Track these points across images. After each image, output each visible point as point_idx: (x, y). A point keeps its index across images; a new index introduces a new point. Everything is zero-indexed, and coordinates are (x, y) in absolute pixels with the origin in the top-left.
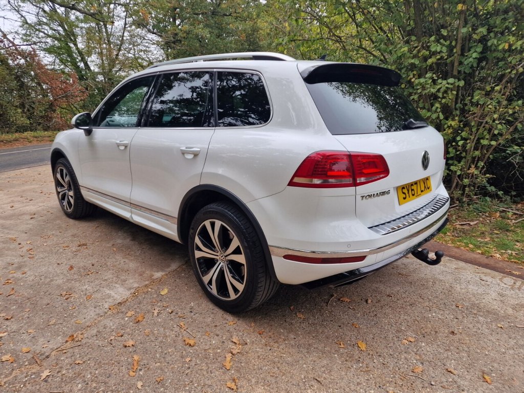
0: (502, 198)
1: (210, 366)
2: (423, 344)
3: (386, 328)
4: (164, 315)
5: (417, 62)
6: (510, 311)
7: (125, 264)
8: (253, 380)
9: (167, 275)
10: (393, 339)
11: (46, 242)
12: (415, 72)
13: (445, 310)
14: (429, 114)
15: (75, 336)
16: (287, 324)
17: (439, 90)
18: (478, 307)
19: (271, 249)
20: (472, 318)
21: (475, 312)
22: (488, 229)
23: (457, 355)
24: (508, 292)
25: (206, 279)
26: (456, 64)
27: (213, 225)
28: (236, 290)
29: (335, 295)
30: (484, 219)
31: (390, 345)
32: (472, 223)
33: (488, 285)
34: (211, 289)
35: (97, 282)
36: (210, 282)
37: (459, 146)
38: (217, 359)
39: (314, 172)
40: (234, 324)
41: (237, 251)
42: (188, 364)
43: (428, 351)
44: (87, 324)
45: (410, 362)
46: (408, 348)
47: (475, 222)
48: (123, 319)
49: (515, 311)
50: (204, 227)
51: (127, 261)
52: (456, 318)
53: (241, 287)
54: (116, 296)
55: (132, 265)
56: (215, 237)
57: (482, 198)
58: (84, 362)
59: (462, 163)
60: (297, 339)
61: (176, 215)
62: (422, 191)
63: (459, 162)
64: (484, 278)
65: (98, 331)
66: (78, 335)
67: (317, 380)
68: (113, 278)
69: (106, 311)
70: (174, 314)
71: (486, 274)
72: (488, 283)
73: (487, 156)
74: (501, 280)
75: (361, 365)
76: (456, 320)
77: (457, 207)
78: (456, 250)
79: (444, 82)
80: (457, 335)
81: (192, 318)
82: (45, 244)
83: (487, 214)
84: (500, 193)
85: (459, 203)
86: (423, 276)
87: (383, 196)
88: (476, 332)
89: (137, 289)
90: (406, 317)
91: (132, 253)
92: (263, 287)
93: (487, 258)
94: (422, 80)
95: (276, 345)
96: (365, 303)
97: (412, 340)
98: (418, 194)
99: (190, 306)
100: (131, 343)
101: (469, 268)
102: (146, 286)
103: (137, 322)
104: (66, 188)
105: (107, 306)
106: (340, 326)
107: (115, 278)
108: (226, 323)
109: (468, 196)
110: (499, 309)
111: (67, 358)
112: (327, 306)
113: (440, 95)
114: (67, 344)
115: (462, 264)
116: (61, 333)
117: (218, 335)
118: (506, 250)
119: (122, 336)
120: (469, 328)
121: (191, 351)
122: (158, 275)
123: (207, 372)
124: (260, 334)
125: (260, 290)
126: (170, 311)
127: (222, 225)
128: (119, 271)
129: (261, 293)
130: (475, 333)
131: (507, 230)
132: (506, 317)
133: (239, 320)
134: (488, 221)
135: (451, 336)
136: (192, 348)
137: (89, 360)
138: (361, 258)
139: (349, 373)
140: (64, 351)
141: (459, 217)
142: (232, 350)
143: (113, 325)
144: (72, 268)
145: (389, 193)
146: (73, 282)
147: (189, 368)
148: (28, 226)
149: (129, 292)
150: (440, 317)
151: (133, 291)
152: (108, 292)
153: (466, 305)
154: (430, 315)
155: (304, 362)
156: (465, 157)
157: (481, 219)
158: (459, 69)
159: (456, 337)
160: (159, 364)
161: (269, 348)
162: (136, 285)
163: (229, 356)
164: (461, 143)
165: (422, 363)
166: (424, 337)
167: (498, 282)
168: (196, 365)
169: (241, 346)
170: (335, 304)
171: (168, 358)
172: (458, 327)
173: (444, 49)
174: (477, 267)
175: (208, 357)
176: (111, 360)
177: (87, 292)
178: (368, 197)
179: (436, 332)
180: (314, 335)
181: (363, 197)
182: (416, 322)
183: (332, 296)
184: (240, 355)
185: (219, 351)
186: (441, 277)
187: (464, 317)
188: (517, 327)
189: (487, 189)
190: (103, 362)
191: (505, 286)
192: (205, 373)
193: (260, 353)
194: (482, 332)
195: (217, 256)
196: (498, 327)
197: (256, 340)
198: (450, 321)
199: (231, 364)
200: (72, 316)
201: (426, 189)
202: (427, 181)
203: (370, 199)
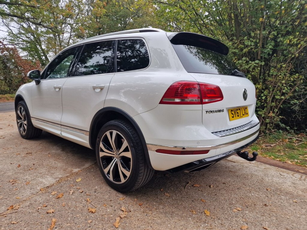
0: (289, 131)
1: (105, 225)
2: (247, 212)
3: (223, 202)
4: (77, 194)
5: (237, 51)
6: (300, 193)
7: (55, 164)
9: (82, 170)
10: (227, 209)
11: (6, 151)
12: (236, 57)
13: (259, 192)
15: (14, 206)
16: (158, 200)
17: (249, 67)
18: (280, 190)
19: (148, 146)
20: (277, 197)
21: (279, 193)
22: (282, 148)
23: (269, 219)
24: (297, 182)
25: (106, 171)
26: (259, 53)
27: (111, 134)
28: (125, 176)
29: (190, 183)
30: (279, 143)
31: (225, 212)
32: (272, 145)
33: (285, 178)
34: (109, 177)
35: (35, 174)
36: (109, 173)
37: (263, 100)
38: (110, 221)
39: (176, 95)
40: (123, 199)
41: (126, 150)
42: (89, 224)
43: (250, 216)
44: (24, 199)
45: (239, 223)
46: (237, 214)
47: (274, 145)
48: (49, 196)
49: (303, 193)
50: (106, 135)
51: (56, 162)
52: (267, 197)
53: (128, 174)
54: (46, 182)
55: (59, 164)
56: (112, 142)
57: (277, 131)
58: (17, 223)
59: (265, 110)
60: (164, 208)
61: (88, 129)
62: (243, 115)
63: (263, 110)
64: (282, 174)
65: (30, 204)
66: (16, 206)
68: (46, 172)
69: (38, 191)
70: (83, 193)
71: (283, 172)
73: (279, 106)
74: (293, 175)
75: (207, 225)
76: (267, 198)
77: (263, 136)
78: (264, 159)
79: (253, 62)
80: (269, 207)
81: (95, 196)
82: (5, 153)
83: (281, 140)
84: (288, 128)
85: (264, 134)
86: (245, 172)
87: (219, 113)
89: (61, 179)
90: (235, 196)
91: (61, 158)
92: (143, 173)
93: (283, 163)
94: (240, 61)
95: (151, 212)
96: (209, 188)
97: (240, 209)
98: (241, 116)
99: (95, 189)
100: (52, 211)
101: (273, 168)
102: (67, 177)
103: (58, 198)
104: (23, 120)
105: (39, 188)
106: (193, 201)
107: (47, 172)
108: (118, 199)
109: (269, 130)
110: (293, 191)
111: (6, 220)
112: (184, 189)
113: (251, 70)
114: (7, 211)
115: (268, 166)
116: (5, 204)
117: (112, 206)
118: (294, 160)
119: (46, 206)
120: (275, 202)
121: (92, 216)
122: (76, 170)
124: (140, 205)
125: (140, 175)
126: (81, 191)
127: (117, 133)
128: (50, 168)
129: (141, 177)
130: (280, 205)
131: (294, 149)
132: (298, 196)
133: (127, 197)
134: (282, 144)
135: (265, 207)
136: (93, 214)
137: (21, 221)
138: (206, 152)
139: (198, 229)
140: (5, 216)
141: (264, 142)
142: (120, 215)
143: (41, 200)
144: (19, 166)
145: (223, 111)
146: (19, 174)
147: (90, 227)
149: (55, 180)
150: (257, 196)
151: (58, 179)
152: (41, 180)
153: (272, 189)
154: (250, 195)
155: (169, 223)
156: (266, 107)
157: (277, 143)
158: (261, 56)
159: (268, 208)
160: (69, 224)
161: (146, 214)
162: (60, 176)
163: (118, 219)
164: (264, 98)
165: (247, 224)
166: (247, 207)
167: (291, 176)
168: (95, 225)
169: (126, 213)
170: (190, 188)
171: (76, 221)
172: (268, 202)
173: (253, 44)
174: (277, 168)
175: (104, 220)
176: (37, 221)
177: (27, 180)
179: (255, 205)
181: (207, 112)
182: (242, 199)
183: (188, 183)
184: (126, 219)
185: (111, 216)
186: (256, 173)
187: (272, 196)
188: (306, 202)
189: (280, 125)
190: (31, 223)
191: (296, 178)
193: (139, 217)
194: (284, 205)
195: (114, 155)
196: (294, 202)
197: (137, 209)
198: (263, 198)
199: (119, 224)
200: (14, 194)
201: (246, 114)
202: (246, 109)
203: (211, 113)
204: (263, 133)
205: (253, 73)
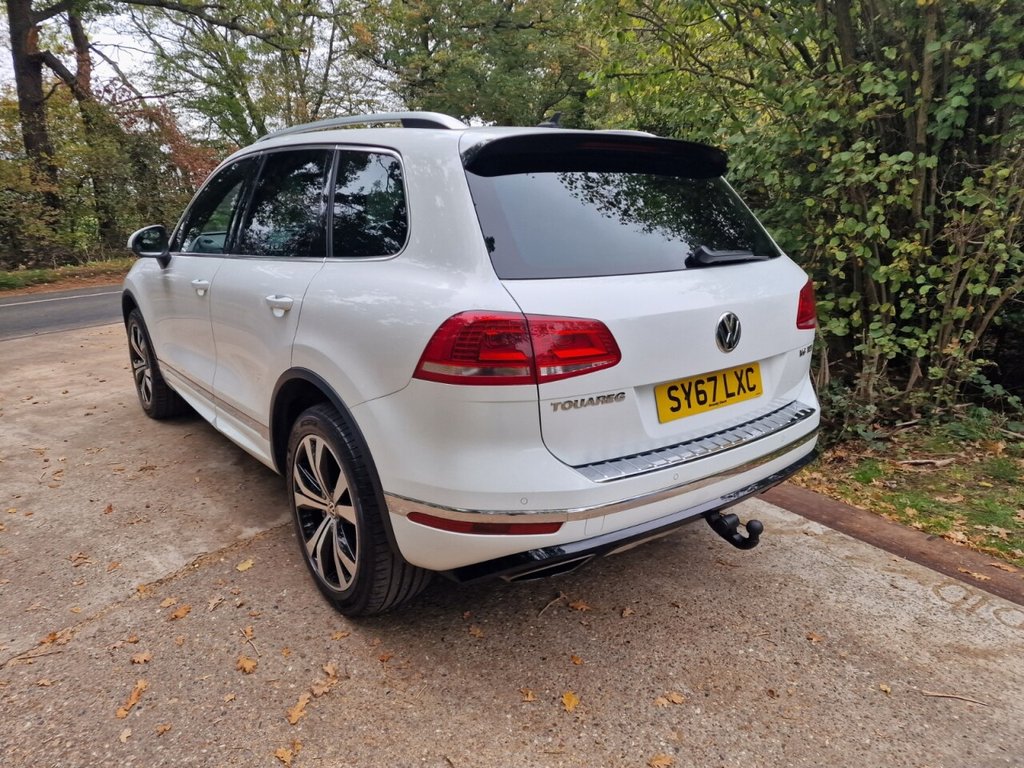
0: (1015, 410)
1: (264, 713)
2: (698, 711)
3: (637, 670)
4: (227, 607)
5: (834, 117)
6: (925, 658)
7: (202, 509)
8: (330, 749)
9: (265, 533)
10: (639, 694)
11: (91, 459)
13: (779, 642)
14: (860, 227)
15: (59, 634)
16: (443, 646)
17: (877, 178)
18: (855, 643)
19: (389, 499)
20: (830, 666)
21: (844, 653)
22: (969, 477)
23: (759, 741)
24: (939, 618)
25: (309, 546)
26: (922, 120)
27: (313, 446)
28: (346, 574)
29: (563, 596)
30: (968, 454)
31: (627, 706)
32: (939, 463)
33: (902, 599)
34: (317, 566)
35: (140, 539)
36: (314, 554)
37: (921, 297)
38: (281, 702)
39: (455, 354)
40: (344, 636)
42: (225, 706)
43: (701, 726)
44: (88, 615)
45: (653, 745)
46: (662, 715)
47: (947, 461)
48: (152, 610)
49: (935, 660)
50: (304, 448)
51: (208, 502)
52: (796, 663)
53: (352, 568)
54: (159, 566)
55: (215, 510)
56: (317, 469)
57: (974, 408)
58: (53, 684)
59: (931, 333)
60: (448, 677)
61: (267, 422)
62: (729, 395)
63: (926, 332)
64: (900, 583)
65: (100, 630)
66: (64, 635)
67: (448, 760)
68: (169, 533)
69: (131, 593)
70: (244, 608)
71: (908, 574)
72: (904, 594)
73: (987, 319)
74: (936, 590)
75: (550, 740)
76: (792, 667)
77: (917, 427)
78: (868, 519)
79: (893, 159)
80: (780, 699)
81: (272, 619)
82: (87, 464)
83: (977, 445)
84: (1013, 400)
85: (922, 417)
86: (767, 568)
87: (605, 405)
88: (826, 696)
89: (200, 558)
90: (688, 652)
91: (225, 487)
93: (929, 539)
94: (845, 156)
95: (404, 684)
96: (618, 616)
97: (678, 699)
98: (717, 400)
99: (280, 597)
100: (145, 656)
101: (878, 559)
102: (221, 552)
103: (172, 619)
104: (144, 364)
105: (135, 585)
106: (544, 659)
107: (172, 534)
108: (330, 635)
109: (943, 403)
110: (901, 652)
111: (29, 673)
112: (537, 616)
113: (883, 187)
114: (40, 648)
115: (865, 549)
116: (39, 627)
117: (303, 657)
118: (987, 526)
119: (136, 642)
120: (813, 686)
121: (242, 682)
122: (250, 532)
123: (253, 725)
124: (383, 661)
125: (380, 576)
126: (238, 603)
127: (324, 445)
128: (186, 521)
129: (386, 582)
130: (821, 699)
131: (1011, 482)
132: (912, 669)
133: (355, 630)
134: (976, 460)
135: (767, 698)
136: (247, 677)
137: (62, 680)
139: (517, 754)
140: (29, 660)
141: (916, 447)
142: (313, 687)
143: (131, 620)
144: (110, 509)
145: (623, 398)
146: (101, 536)
147: (224, 713)
148: (76, 429)
149: (185, 562)
150: (762, 656)
151: (192, 560)
152: (150, 558)
153: (830, 636)
154: (741, 652)
155: (441, 722)
157: (962, 454)
158: (928, 132)
159: (774, 703)
160: (176, 700)
161: (387, 689)
162: (203, 549)
163: (305, 697)
164: (924, 290)
165: (677, 750)
166: (707, 695)
167: (930, 592)
168: (239, 709)
169: (335, 681)
170: (555, 612)
171: (197, 691)
172: (788, 682)
173: (892, 90)
174: (895, 557)
175: (268, 695)
176: (99, 684)
177: (116, 556)
178: (567, 406)
179: (738, 688)
180: (484, 671)
181: (555, 406)
182: (706, 664)
183: (557, 596)
184: (326, 698)
185: (292, 686)
186: (804, 574)
187: (813, 662)
188: (922, 693)
189: (983, 390)
190: (83, 686)
191: (940, 603)
192: (249, 726)
193: (366, 698)
194: (838, 697)
195: (326, 505)
196: (881, 690)
197: (370, 672)
198: (779, 667)
199: (302, 714)
200: (70, 598)
201: (745, 391)
202: (749, 373)
203: (573, 408)
204: (919, 416)
205: (890, 199)
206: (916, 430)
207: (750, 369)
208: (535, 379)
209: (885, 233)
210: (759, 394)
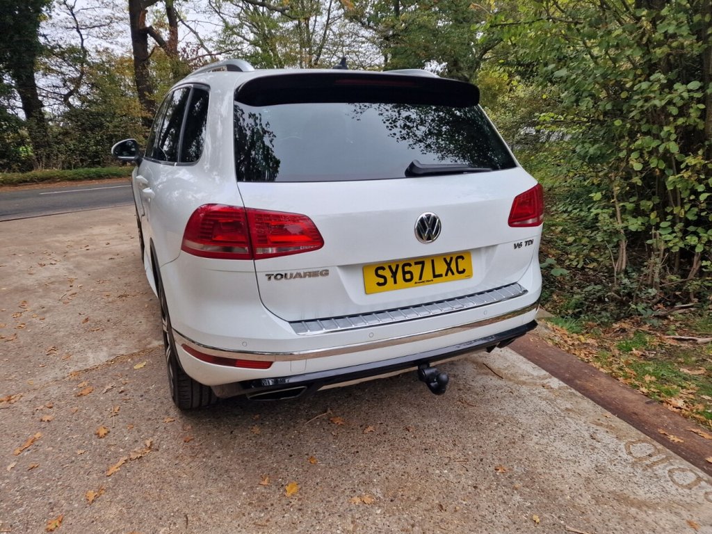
1: (95, 466)
2: (379, 512)
3: (352, 473)
6: (585, 500)
7: (138, 325)
8: (120, 496)
10: (343, 492)
11: (96, 287)
13: (471, 469)
15: (13, 397)
16: (229, 437)
17: (669, 103)
18: (532, 479)
20: (502, 493)
21: (519, 485)
24: (617, 468)
29: (329, 411)
31: (330, 499)
33: (594, 448)
35: (91, 341)
38: (109, 460)
40: (171, 421)
42: (76, 457)
43: (374, 523)
44: (36, 386)
46: (351, 510)
47: (709, 340)
48: (72, 388)
49: (594, 503)
51: (144, 321)
52: (475, 487)
54: (91, 360)
55: (144, 327)
60: (220, 459)
62: (435, 276)
63: (706, 232)
64: (600, 435)
65: (35, 397)
66: (15, 398)
67: (187, 518)
68: (109, 340)
69: (66, 375)
70: (123, 394)
71: (612, 430)
72: (598, 445)
75: (263, 515)
76: (470, 489)
77: (692, 309)
78: (604, 381)
80: (446, 513)
81: (135, 403)
82: (92, 290)
85: (699, 302)
87: (312, 278)
88: (483, 517)
89: (118, 358)
90: (397, 466)
93: (647, 403)
95: (190, 460)
96: (360, 432)
97: (369, 500)
98: (423, 280)
99: (148, 389)
100: (50, 417)
101: (592, 414)
102: (132, 355)
103: (79, 396)
105: (71, 370)
106: (291, 456)
107: (111, 340)
108: (164, 419)
110: (567, 491)
112: (304, 424)
115: (587, 404)
117: (139, 431)
119: (51, 408)
120: (478, 507)
121: (94, 443)
122: (155, 344)
123: (85, 473)
124: (185, 441)
126: (121, 391)
128: (124, 333)
130: (479, 518)
136: (98, 440)
138: (267, 365)
139: (234, 522)
141: (687, 325)
142: (131, 453)
143: (56, 393)
144: (87, 320)
145: (327, 274)
146: (72, 337)
147: (72, 462)
148: (99, 267)
149: (108, 359)
150: (451, 478)
151: (112, 358)
152: (89, 354)
153: (515, 469)
154: (438, 472)
155: (198, 490)
159: (437, 515)
160: (51, 448)
161: (177, 462)
162: (122, 352)
163: (124, 459)
166: (392, 501)
167: (622, 446)
168: (82, 460)
169: (148, 451)
170: (318, 423)
171: (66, 445)
172: (460, 501)
174: (609, 414)
175: (104, 454)
176: (16, 431)
177: (72, 351)
178: (279, 277)
179: (419, 499)
180: (246, 459)
181: (269, 277)
182: (405, 477)
183: (326, 411)
184: (137, 462)
185: (121, 450)
186: (523, 419)
187: (489, 488)
190: (7, 432)
191: (625, 456)
192: (82, 472)
193: (161, 465)
194: (494, 519)
196: (532, 519)
197: (173, 448)
198: (461, 487)
199: (116, 470)
200: (32, 375)
201: (453, 274)
202: (460, 260)
203: (283, 279)
204: (696, 300)
205: (680, 121)
206: (691, 312)
207: (460, 256)
208: (253, 256)
209: (674, 148)
210: (469, 276)
